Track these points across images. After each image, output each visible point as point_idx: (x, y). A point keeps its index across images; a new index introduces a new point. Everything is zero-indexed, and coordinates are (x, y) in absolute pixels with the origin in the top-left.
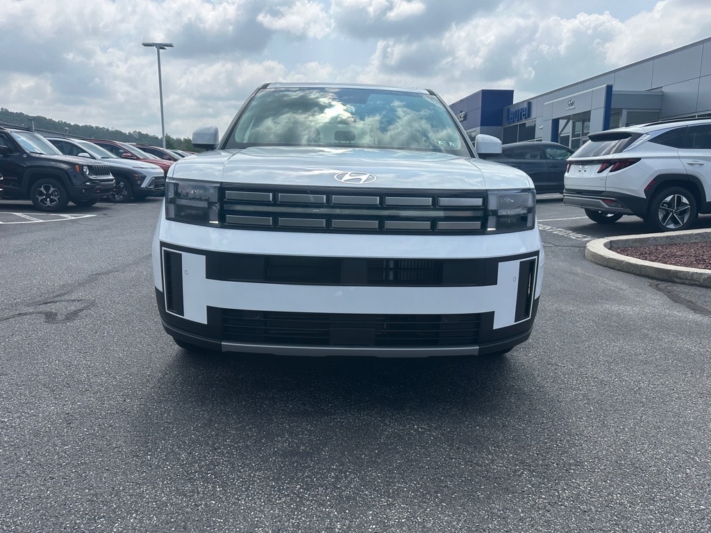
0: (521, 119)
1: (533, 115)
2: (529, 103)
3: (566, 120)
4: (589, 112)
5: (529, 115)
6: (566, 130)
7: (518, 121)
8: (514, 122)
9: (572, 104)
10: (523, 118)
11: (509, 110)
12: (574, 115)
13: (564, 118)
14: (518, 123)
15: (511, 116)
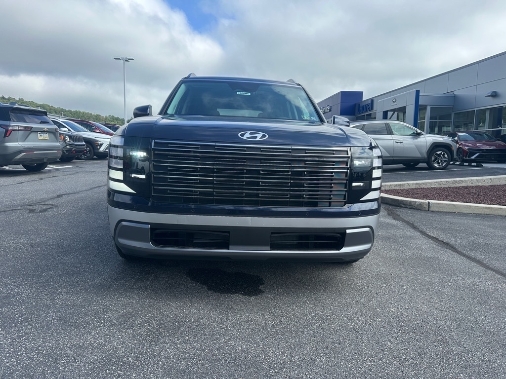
0: (367, 111)
1: (375, 108)
2: (372, 101)
3: (393, 112)
4: (405, 108)
5: (372, 109)
7: (365, 112)
8: (362, 113)
9: (395, 101)
10: (368, 110)
11: (359, 105)
12: (397, 109)
13: (391, 111)
14: (365, 114)
15: (360, 109)
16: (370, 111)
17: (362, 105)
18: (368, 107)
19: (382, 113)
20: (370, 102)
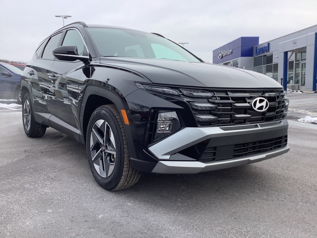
0: (264, 52)
1: (271, 50)
2: (269, 44)
6: (292, 58)
7: (262, 53)
8: (260, 54)
9: (295, 43)
11: (257, 48)
12: (296, 49)
13: (290, 51)
14: (263, 55)
15: (258, 51)
16: (267, 52)
17: (259, 47)
18: (265, 49)
19: (283, 53)
20: (267, 45)
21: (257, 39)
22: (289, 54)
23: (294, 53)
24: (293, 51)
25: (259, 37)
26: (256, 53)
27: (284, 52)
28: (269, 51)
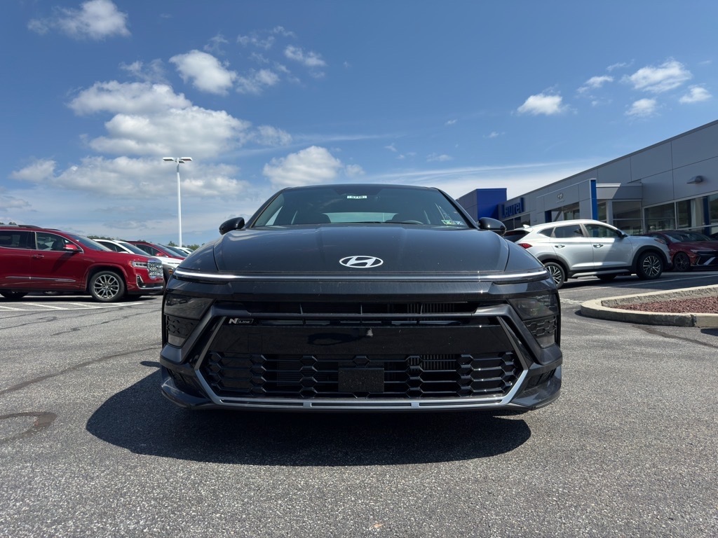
1: (527, 209)
2: (522, 198)
7: (513, 215)
8: (509, 216)
11: (503, 206)
12: (564, 207)
13: (555, 210)
14: (514, 217)
15: (506, 211)
16: (520, 212)
17: (507, 206)
18: (517, 208)
19: (543, 215)
20: (519, 201)
21: (503, 191)
22: (554, 214)
23: (562, 212)
24: (559, 210)
25: (506, 189)
26: (503, 214)
27: (546, 212)
28: (523, 210)
